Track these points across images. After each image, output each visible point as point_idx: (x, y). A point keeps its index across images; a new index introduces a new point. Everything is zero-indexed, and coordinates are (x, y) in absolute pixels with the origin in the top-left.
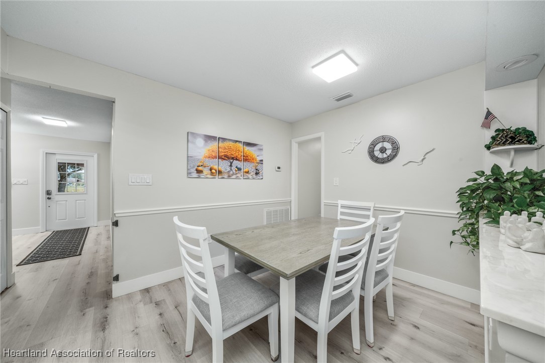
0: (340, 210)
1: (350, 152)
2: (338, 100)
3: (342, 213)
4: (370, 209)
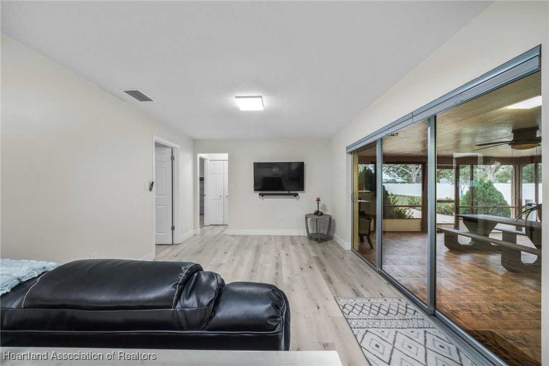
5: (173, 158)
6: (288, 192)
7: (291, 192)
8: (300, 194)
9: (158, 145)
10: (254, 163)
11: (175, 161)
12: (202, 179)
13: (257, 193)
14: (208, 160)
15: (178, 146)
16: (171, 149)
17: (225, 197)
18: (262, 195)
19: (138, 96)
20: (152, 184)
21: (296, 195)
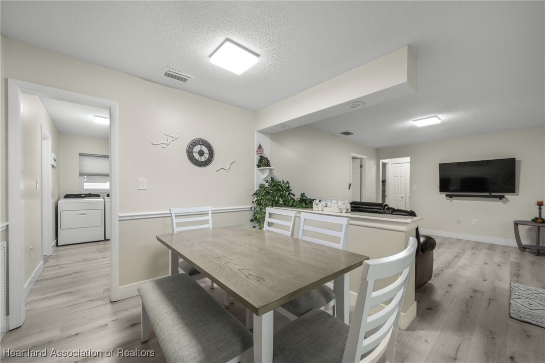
0: (175, 220)
1: (165, 146)
2: (167, 75)
3: (179, 225)
4: (208, 214)
5: (361, 166)
6: (488, 194)
7: (493, 194)
8: (508, 196)
9: (354, 158)
10: (440, 164)
11: (363, 168)
12: (384, 182)
13: (443, 195)
14: (390, 164)
15: (365, 157)
16: (360, 160)
17: (407, 198)
18: (451, 196)
19: (347, 133)
20: (350, 185)
21: (501, 198)
